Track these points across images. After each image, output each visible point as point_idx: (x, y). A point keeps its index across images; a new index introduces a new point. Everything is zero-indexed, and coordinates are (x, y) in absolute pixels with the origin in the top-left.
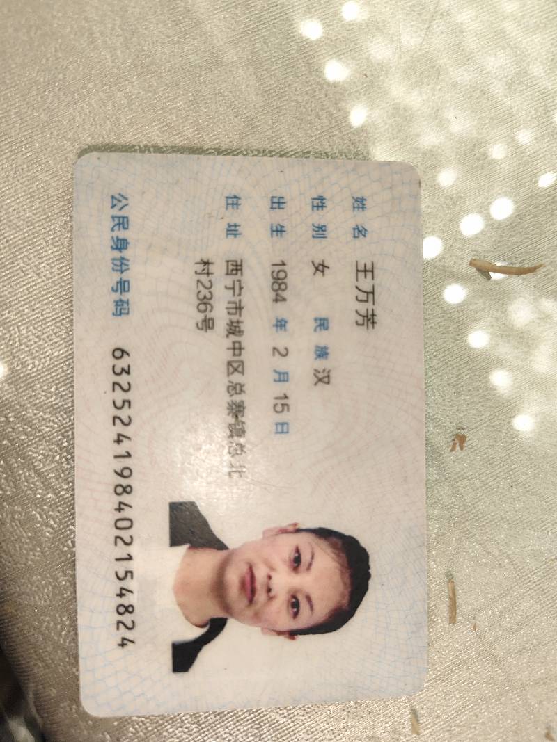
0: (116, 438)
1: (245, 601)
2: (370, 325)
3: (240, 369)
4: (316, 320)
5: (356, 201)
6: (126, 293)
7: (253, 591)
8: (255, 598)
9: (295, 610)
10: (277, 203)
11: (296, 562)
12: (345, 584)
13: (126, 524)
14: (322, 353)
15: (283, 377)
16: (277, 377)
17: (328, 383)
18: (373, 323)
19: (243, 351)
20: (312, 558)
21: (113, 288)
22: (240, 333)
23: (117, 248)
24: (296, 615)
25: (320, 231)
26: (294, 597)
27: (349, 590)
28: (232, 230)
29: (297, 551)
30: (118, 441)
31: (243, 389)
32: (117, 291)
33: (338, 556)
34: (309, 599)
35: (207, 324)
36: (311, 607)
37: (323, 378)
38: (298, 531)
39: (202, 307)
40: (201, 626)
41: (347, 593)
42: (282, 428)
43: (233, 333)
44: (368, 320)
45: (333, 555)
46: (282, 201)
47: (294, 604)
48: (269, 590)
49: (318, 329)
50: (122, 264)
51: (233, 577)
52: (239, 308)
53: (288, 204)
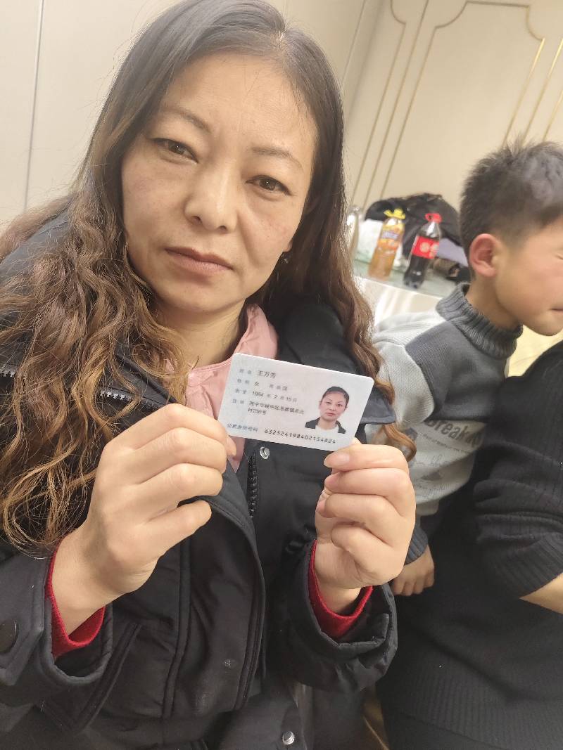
1: (334, 416)
2: (275, 375)
4: (270, 387)
6: (252, 428)
7: (332, 414)
8: (334, 414)
10: (237, 391)
11: (329, 403)
13: (307, 437)
16: (282, 399)
17: (287, 387)
19: (273, 405)
20: (330, 399)
22: (268, 405)
24: (342, 406)
25: (247, 382)
26: (337, 405)
27: (340, 392)
28: (242, 402)
29: (327, 402)
30: (287, 435)
31: (283, 407)
32: (251, 430)
33: (331, 394)
34: (339, 402)
36: (341, 402)
37: (285, 389)
38: (321, 401)
39: (260, 412)
40: (336, 426)
42: (295, 400)
43: (268, 407)
44: (273, 375)
46: (237, 389)
47: (339, 405)
49: (272, 387)
51: (328, 417)
52: (262, 404)
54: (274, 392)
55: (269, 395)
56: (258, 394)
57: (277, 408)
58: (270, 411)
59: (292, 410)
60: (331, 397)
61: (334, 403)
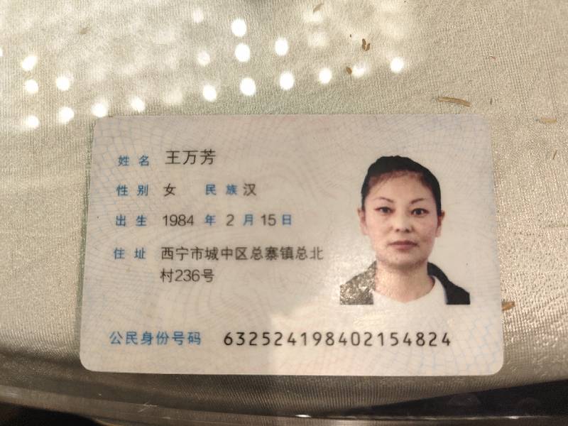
0: (291, 344)
1: (415, 249)
2: (213, 154)
3: (242, 250)
4: (207, 194)
5: (121, 163)
6: (184, 334)
7: (407, 243)
8: (413, 241)
9: (422, 212)
10: (121, 221)
11: (387, 211)
12: (403, 175)
13: (355, 337)
14: (232, 189)
15: (249, 219)
16: (248, 223)
17: (254, 185)
18: (211, 152)
19: (229, 248)
20: (384, 198)
21: (180, 344)
22: (215, 250)
23: (150, 340)
24: (426, 212)
25: (143, 190)
26: (412, 212)
27: (407, 171)
28: (140, 254)
29: (378, 209)
30: (294, 342)
31: (257, 248)
32: (182, 341)
33: (382, 179)
34: (413, 202)
35: (208, 274)
36: (421, 200)
37: (251, 189)
39: (195, 277)
40: (434, 282)
41: (409, 174)
42: (287, 220)
43: (215, 255)
44: (209, 155)
45: (382, 183)
46: (119, 218)
47: (418, 212)
48: (407, 231)
49: (214, 192)
50: (161, 337)
51: (397, 258)
52: (197, 251)
53: (122, 213)
54: (222, 204)
55: (210, 220)
56: (179, 221)
57: (240, 254)
58: (224, 268)
59: (288, 253)
60: (388, 189)
61: (400, 208)
